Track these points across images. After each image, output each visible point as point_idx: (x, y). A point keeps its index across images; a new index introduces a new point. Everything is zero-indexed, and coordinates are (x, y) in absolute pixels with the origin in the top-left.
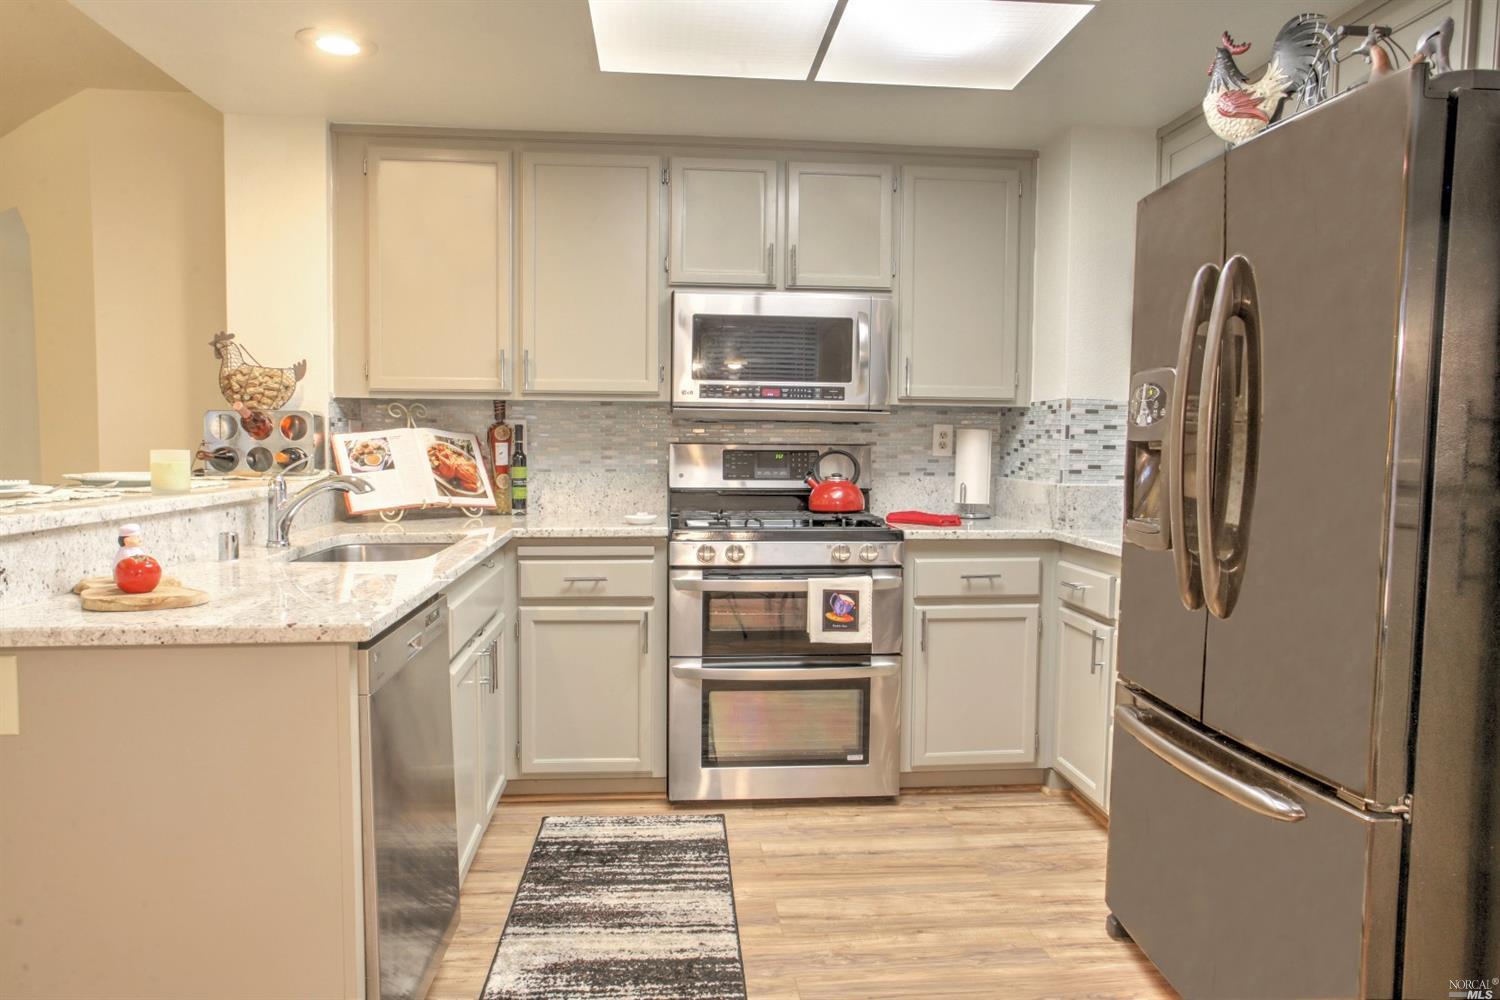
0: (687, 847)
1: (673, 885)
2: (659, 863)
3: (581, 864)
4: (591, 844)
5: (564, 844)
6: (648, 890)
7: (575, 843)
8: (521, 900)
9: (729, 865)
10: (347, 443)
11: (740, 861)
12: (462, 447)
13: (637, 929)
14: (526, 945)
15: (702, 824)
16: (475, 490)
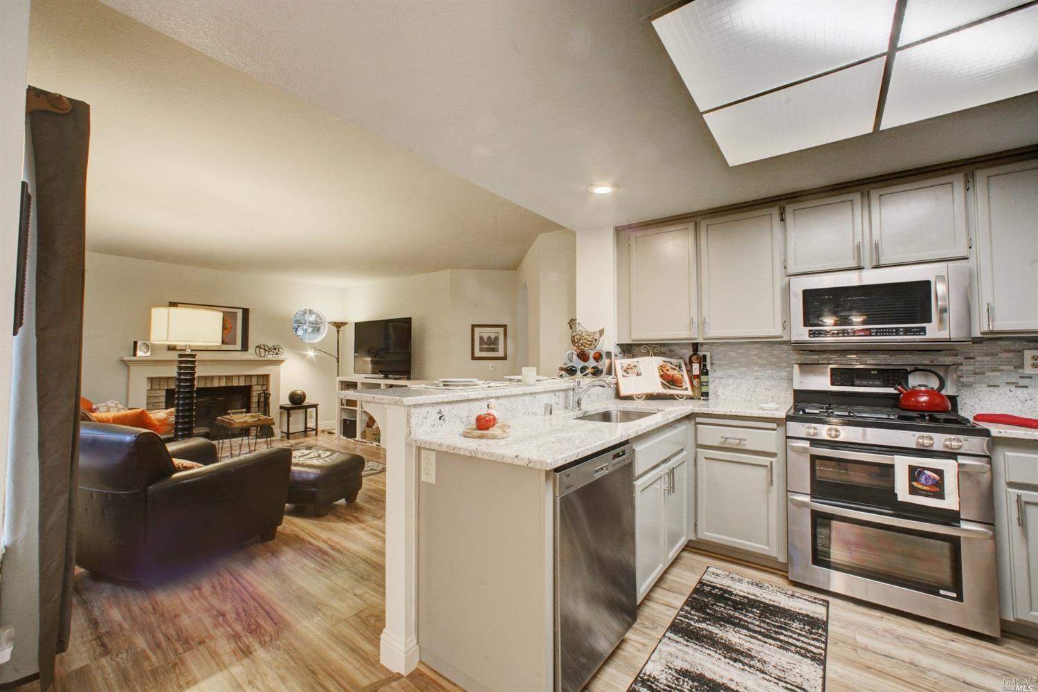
0: (796, 616)
1: (779, 644)
2: (773, 623)
3: (722, 605)
4: (731, 593)
5: (715, 588)
6: (760, 640)
7: (721, 589)
8: (680, 616)
9: (826, 643)
10: (621, 364)
11: (837, 643)
12: (676, 366)
13: (746, 668)
14: (674, 649)
15: (810, 603)
16: (681, 387)
